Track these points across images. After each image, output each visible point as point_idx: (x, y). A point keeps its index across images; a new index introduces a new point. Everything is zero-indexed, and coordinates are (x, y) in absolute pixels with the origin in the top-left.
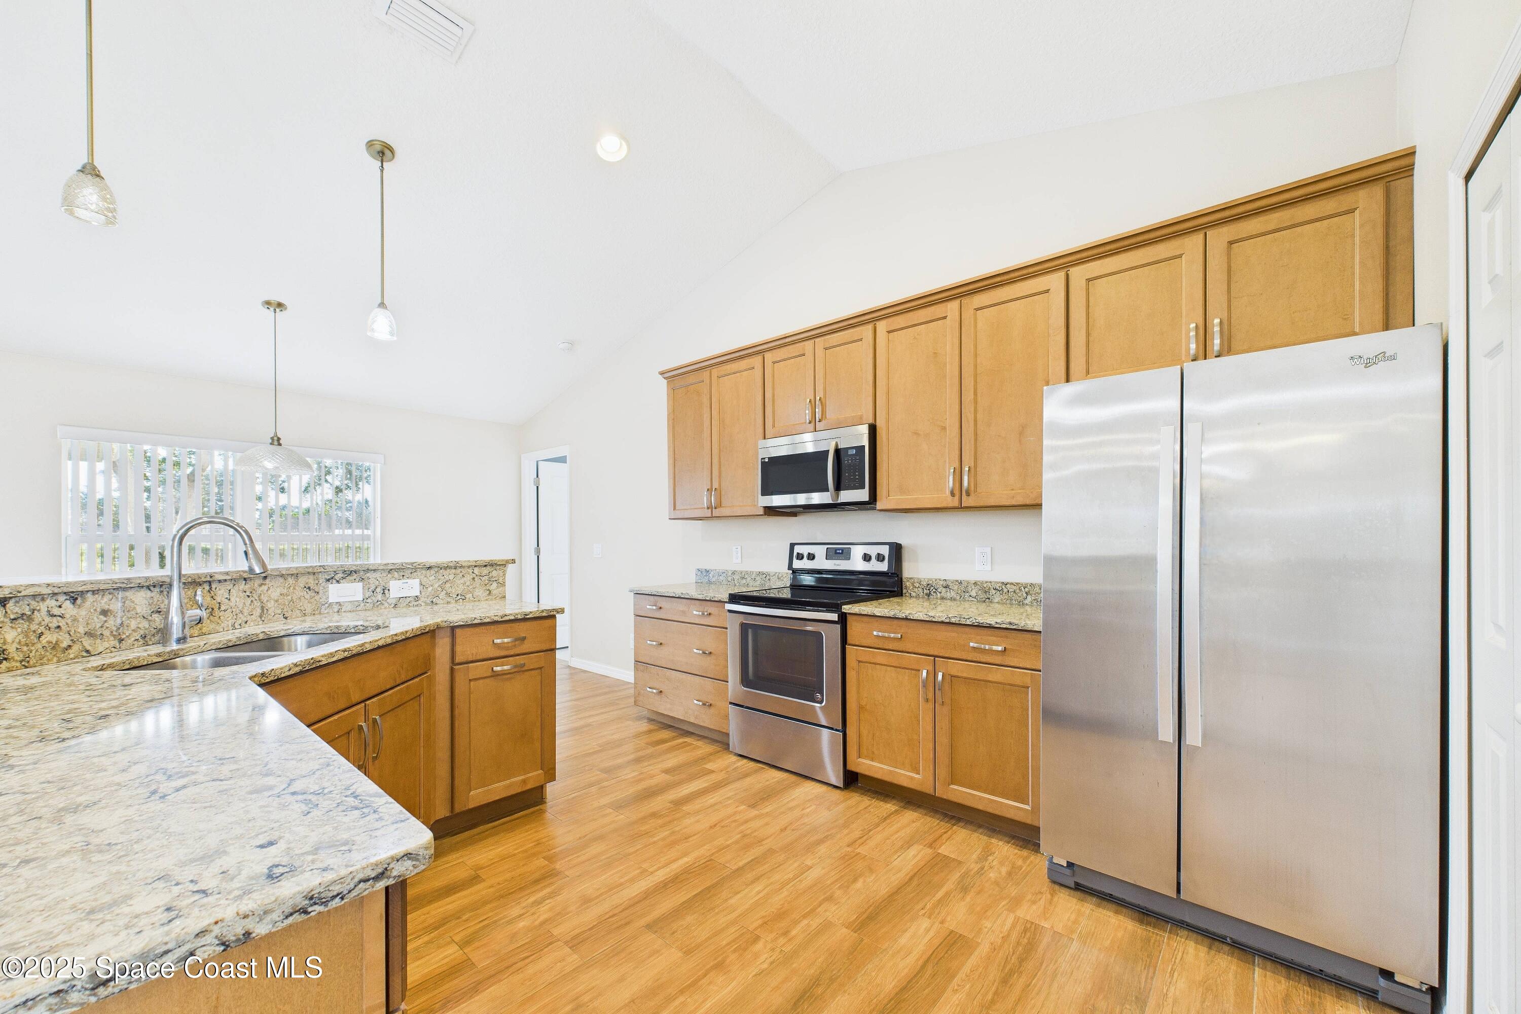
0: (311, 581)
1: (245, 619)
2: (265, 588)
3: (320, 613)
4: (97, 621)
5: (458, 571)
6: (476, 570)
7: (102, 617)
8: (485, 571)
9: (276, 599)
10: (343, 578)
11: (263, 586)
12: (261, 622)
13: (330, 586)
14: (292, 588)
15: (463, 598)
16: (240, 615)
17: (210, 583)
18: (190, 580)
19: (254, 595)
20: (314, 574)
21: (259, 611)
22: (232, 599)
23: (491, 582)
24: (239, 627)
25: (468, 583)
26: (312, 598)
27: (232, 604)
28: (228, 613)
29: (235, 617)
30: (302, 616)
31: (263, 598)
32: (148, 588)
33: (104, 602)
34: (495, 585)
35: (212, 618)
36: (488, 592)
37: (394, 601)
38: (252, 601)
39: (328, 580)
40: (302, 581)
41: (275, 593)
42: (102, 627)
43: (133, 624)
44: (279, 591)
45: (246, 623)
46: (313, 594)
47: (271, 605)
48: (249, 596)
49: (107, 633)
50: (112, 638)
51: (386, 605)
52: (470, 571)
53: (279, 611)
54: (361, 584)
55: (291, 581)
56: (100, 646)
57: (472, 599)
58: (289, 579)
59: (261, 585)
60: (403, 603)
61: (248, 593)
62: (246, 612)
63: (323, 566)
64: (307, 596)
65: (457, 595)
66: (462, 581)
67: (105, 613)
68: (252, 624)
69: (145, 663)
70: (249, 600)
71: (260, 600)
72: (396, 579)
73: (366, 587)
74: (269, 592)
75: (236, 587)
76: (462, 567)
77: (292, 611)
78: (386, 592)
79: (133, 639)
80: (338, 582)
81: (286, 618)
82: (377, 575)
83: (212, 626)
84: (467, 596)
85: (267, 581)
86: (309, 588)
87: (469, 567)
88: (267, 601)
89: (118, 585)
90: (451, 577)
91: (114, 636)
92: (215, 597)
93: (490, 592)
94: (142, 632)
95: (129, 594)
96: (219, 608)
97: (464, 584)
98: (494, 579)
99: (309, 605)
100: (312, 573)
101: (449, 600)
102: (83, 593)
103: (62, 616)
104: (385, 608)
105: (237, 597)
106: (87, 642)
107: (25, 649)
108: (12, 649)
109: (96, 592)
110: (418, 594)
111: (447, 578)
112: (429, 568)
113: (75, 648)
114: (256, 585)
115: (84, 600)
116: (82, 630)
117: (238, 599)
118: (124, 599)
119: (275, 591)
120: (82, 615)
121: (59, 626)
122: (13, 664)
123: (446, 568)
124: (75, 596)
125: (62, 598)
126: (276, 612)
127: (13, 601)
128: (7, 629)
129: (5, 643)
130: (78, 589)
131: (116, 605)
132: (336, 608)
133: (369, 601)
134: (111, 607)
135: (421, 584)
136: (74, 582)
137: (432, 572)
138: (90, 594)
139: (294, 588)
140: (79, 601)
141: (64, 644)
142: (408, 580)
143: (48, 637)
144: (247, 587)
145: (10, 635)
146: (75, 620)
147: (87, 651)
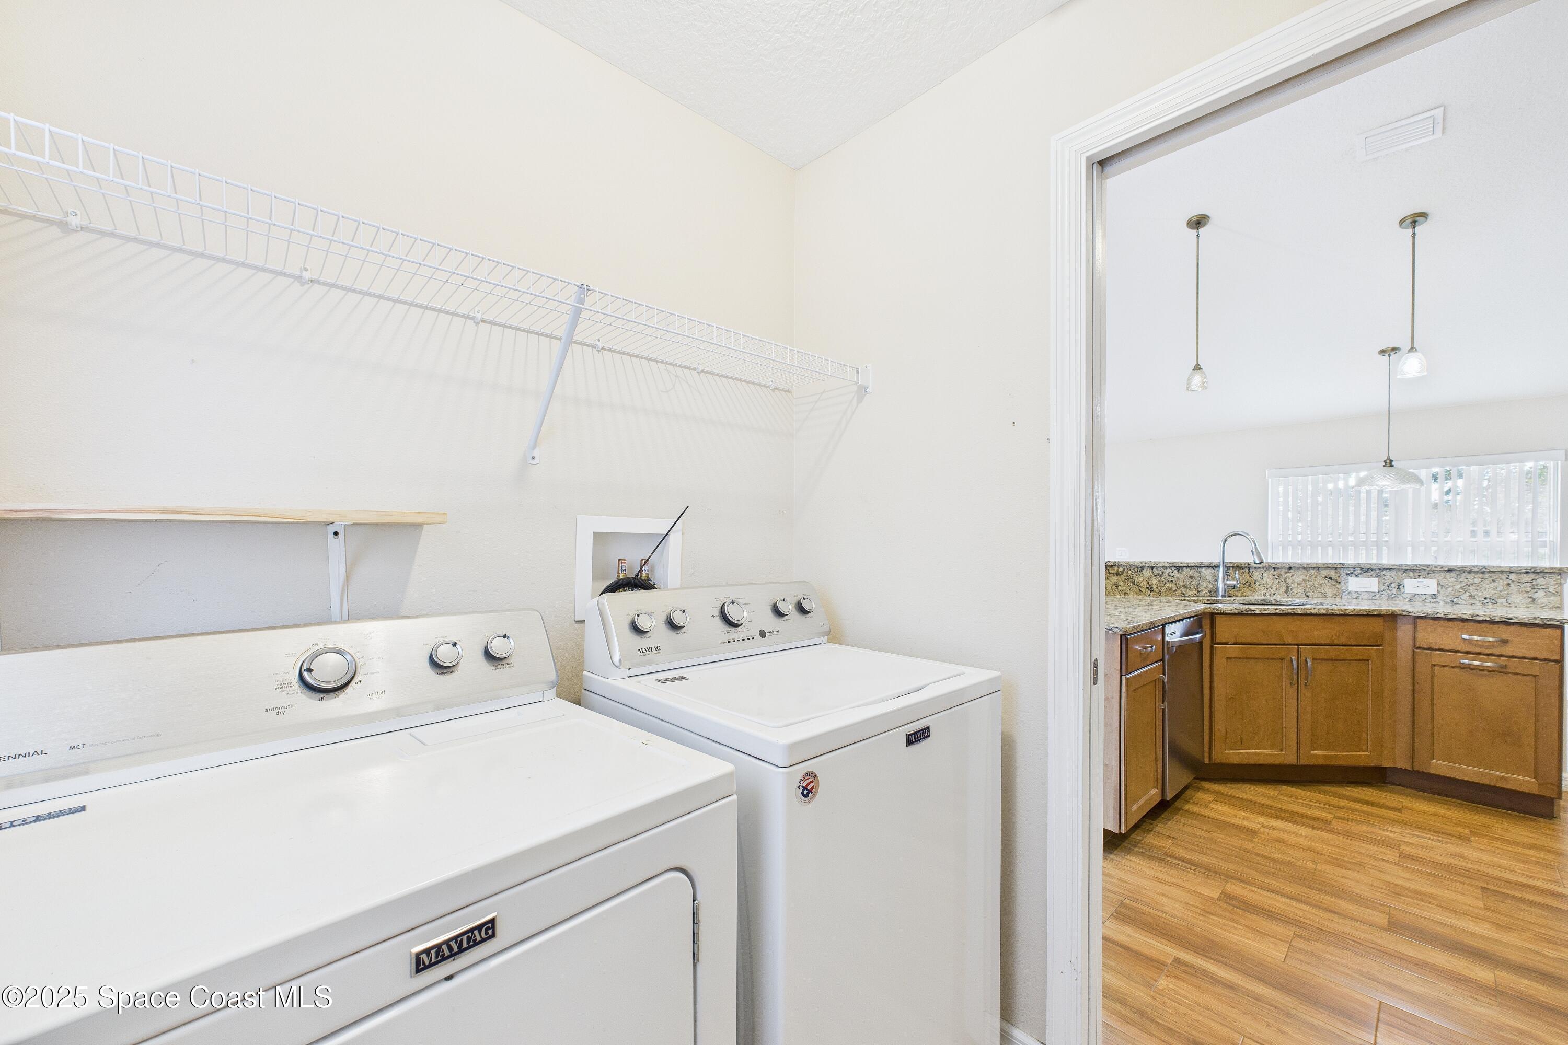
0: (1333, 573)
1: (1274, 592)
2: (1291, 574)
3: (1341, 598)
4: (1188, 581)
5: (1487, 576)
6: (1513, 576)
7: (1190, 579)
8: (1526, 578)
9: (1299, 582)
11: (1288, 574)
12: (1286, 596)
13: (1349, 578)
14: (1313, 577)
15: (1493, 602)
16: (1270, 589)
17: (1249, 568)
18: (1236, 565)
19: (1281, 578)
20: (1336, 569)
21: (1284, 589)
22: (1264, 579)
23: (1536, 590)
24: (1269, 596)
25: (1500, 588)
26: (1332, 585)
27: (1264, 582)
28: (1261, 587)
29: (1266, 590)
30: (1323, 597)
31: (1289, 582)
32: (1213, 567)
33: (1191, 572)
35: (1250, 588)
37: (1409, 596)
38: (1279, 582)
39: (1349, 574)
40: (1324, 573)
41: (1298, 579)
42: (1190, 584)
43: (1205, 585)
44: (1301, 578)
45: (1274, 594)
46: (1335, 583)
47: (1294, 586)
48: (1277, 579)
49: (1192, 587)
50: (1195, 590)
51: (1401, 598)
52: (1504, 576)
53: (1302, 591)
54: (1376, 579)
55: (1312, 572)
57: (1506, 604)
59: (1286, 573)
60: (1419, 599)
61: (1276, 577)
62: (1274, 588)
63: (1343, 564)
64: (1329, 584)
65: (1485, 599)
66: (1492, 586)
67: (1191, 577)
68: (1279, 596)
70: (1276, 582)
71: (1285, 582)
72: (1411, 578)
73: (1382, 582)
74: (1293, 578)
75: (1267, 572)
76: (1490, 572)
77: (1313, 592)
78: (1401, 588)
81: (1308, 596)
82: (1393, 573)
83: (1250, 593)
84: (1499, 601)
85: (1292, 571)
86: (1331, 579)
87: (1502, 572)
88: (1292, 583)
90: (1477, 581)
92: (1252, 577)
93: (1534, 600)
94: (1209, 589)
95: (1203, 570)
96: (1255, 583)
97: (1494, 588)
98: (1541, 588)
99: (1330, 590)
100: (1335, 567)
101: (1473, 602)
102: (1182, 567)
103: (1173, 577)
104: (1400, 601)
105: (1268, 578)
106: (1183, 590)
107: (1159, 588)
108: (1155, 587)
109: (1187, 567)
110: (1436, 593)
111: (1472, 581)
112: (1449, 571)
113: (1179, 591)
114: (1282, 572)
115: (1182, 570)
116: (1181, 584)
117: (1268, 580)
118: (1200, 573)
119: (1298, 578)
120: (1182, 577)
121: (1172, 581)
122: (1155, 593)
123: (1470, 572)
124: (1179, 568)
125: (1173, 569)
126: (1300, 591)
127: (1155, 568)
128: (1153, 579)
129: (1152, 584)
130: (1180, 565)
131: (1196, 575)
132: (1355, 595)
133: (1384, 593)
134: (1194, 575)
135: (1439, 584)
136: (1178, 562)
137: (1453, 574)
138: (1185, 568)
139: (1316, 577)
140: (1180, 571)
141: (1174, 589)
142: (1424, 580)
143: (1168, 585)
144: (1275, 573)
145: (1154, 581)
146: (1178, 579)
147: (1183, 594)
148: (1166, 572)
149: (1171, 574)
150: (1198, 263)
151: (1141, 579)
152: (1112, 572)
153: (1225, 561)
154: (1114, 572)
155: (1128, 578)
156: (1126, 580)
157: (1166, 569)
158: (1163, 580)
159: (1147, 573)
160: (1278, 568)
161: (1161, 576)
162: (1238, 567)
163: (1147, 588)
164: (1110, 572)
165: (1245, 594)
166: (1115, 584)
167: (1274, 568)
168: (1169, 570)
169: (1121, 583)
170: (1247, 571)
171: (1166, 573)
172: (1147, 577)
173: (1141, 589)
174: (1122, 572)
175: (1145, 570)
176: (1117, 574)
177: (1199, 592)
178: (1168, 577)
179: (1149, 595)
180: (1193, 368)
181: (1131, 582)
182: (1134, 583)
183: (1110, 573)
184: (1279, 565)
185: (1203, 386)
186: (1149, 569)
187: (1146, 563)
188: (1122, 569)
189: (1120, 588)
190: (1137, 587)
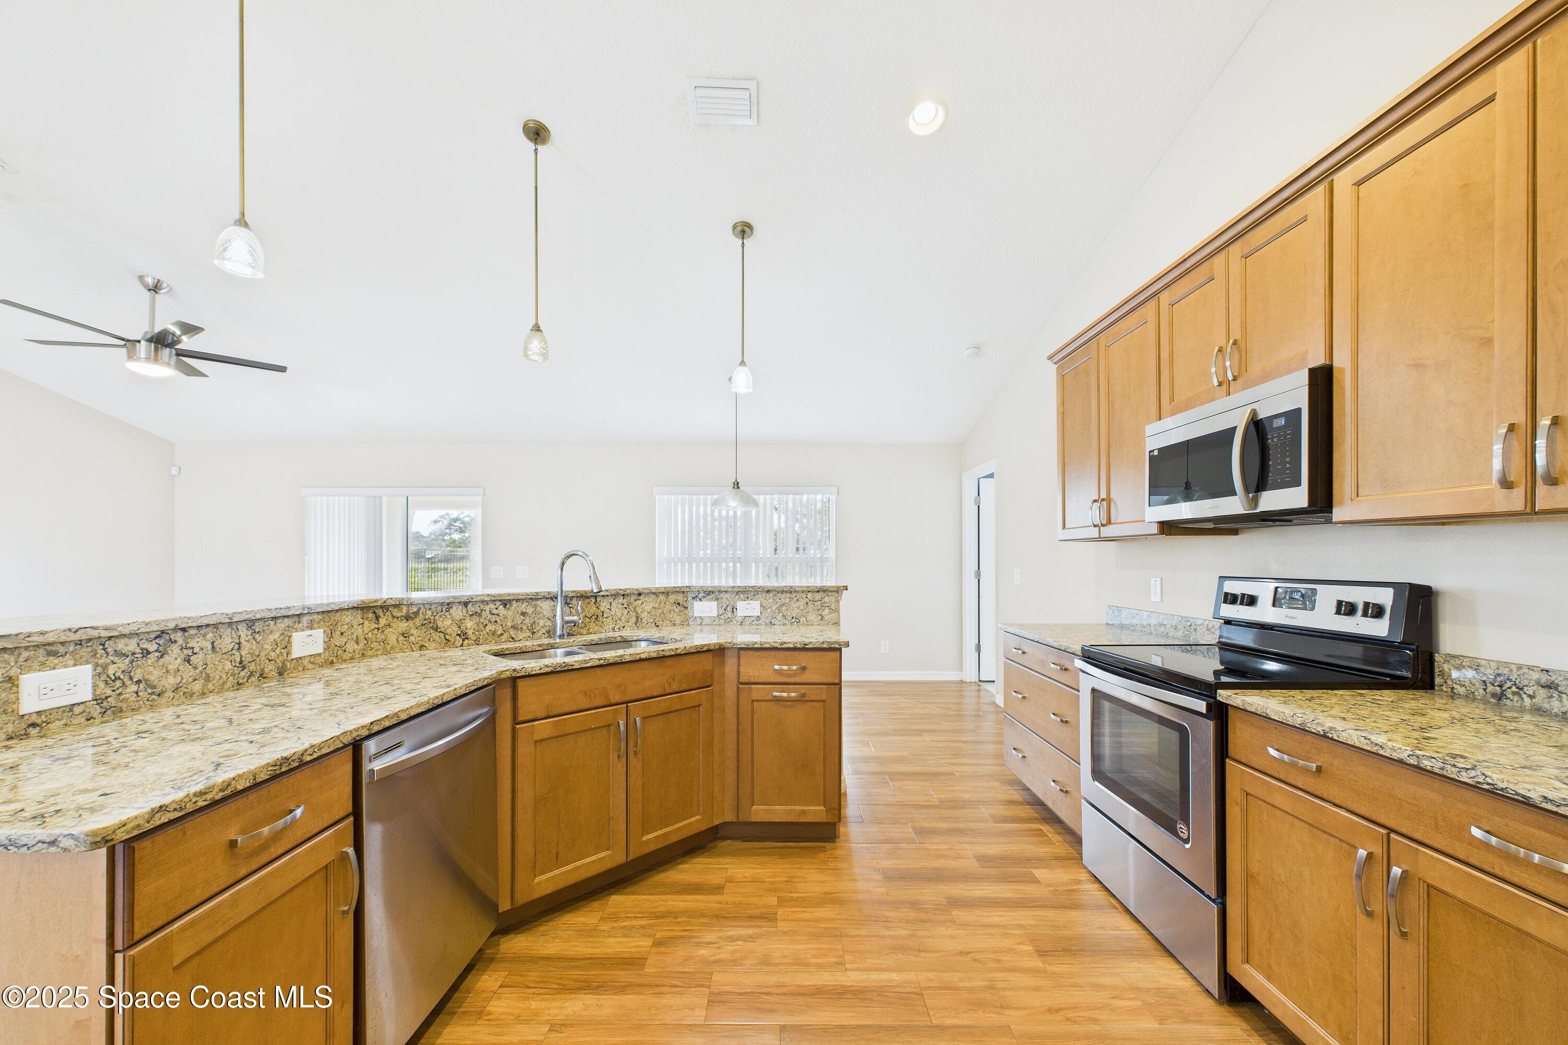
0: (680, 598)
1: (623, 625)
2: (640, 602)
3: (688, 625)
4: (519, 619)
5: (793, 595)
6: (810, 595)
7: (521, 617)
8: (818, 596)
9: (649, 610)
10: (704, 597)
11: (638, 601)
12: (636, 628)
13: (695, 603)
14: (663, 603)
15: (798, 621)
16: (619, 622)
17: (596, 597)
18: (579, 594)
19: (631, 607)
20: (683, 592)
21: (634, 619)
22: (613, 609)
23: (823, 608)
24: (618, 630)
25: (802, 607)
26: (680, 611)
27: (613, 613)
28: (609, 620)
29: (615, 623)
30: (672, 626)
31: (639, 610)
32: (552, 599)
33: (523, 607)
34: (827, 611)
35: (597, 622)
36: (820, 617)
37: (740, 619)
38: (628, 612)
39: (694, 598)
40: (672, 598)
41: (648, 607)
42: (521, 623)
43: (542, 623)
44: (651, 605)
45: (624, 627)
46: (682, 609)
47: (644, 615)
48: (626, 608)
49: (525, 627)
50: (528, 631)
51: (735, 622)
52: (804, 596)
53: (652, 621)
54: (716, 603)
55: (662, 597)
56: (521, 635)
57: (805, 622)
58: (661, 596)
59: (636, 600)
60: (747, 622)
61: (625, 606)
62: (623, 619)
63: (689, 587)
64: (677, 610)
65: (793, 618)
66: (797, 605)
67: (523, 614)
68: (628, 629)
69: (530, 650)
70: (626, 612)
71: (635, 611)
72: (742, 600)
73: (720, 606)
74: (643, 605)
75: (616, 601)
76: (795, 591)
77: (663, 621)
78: (735, 610)
79: (541, 633)
80: (700, 600)
81: (658, 626)
82: (728, 596)
83: (596, 628)
84: (802, 620)
85: (642, 597)
86: (679, 604)
87: (803, 592)
88: (641, 612)
89: (530, 596)
90: (787, 601)
91: (529, 630)
92: (600, 607)
93: (823, 617)
94: (547, 629)
95: (538, 602)
96: (603, 616)
97: (798, 608)
98: (827, 605)
99: (678, 617)
100: (682, 591)
101: (785, 622)
102: (510, 601)
103: (498, 615)
104: (734, 624)
105: (617, 608)
106: (512, 632)
107: (477, 633)
108: (470, 633)
109: (517, 600)
110: (759, 615)
111: (784, 602)
112: (768, 591)
113: (506, 635)
114: (632, 600)
115: (511, 606)
116: (509, 624)
117: (617, 610)
118: (535, 606)
119: (648, 605)
120: (510, 615)
121: (496, 621)
122: (471, 642)
123: (783, 592)
124: (506, 602)
125: (498, 603)
126: (649, 621)
127: (471, 604)
128: (467, 620)
129: (466, 629)
130: (507, 598)
131: (530, 610)
132: (699, 621)
133: (722, 617)
134: (527, 611)
135: (761, 606)
136: (504, 594)
137: (771, 595)
138: (514, 602)
139: (665, 604)
140: (508, 606)
141: (499, 633)
142: (751, 602)
143: (490, 627)
144: (624, 601)
145: (469, 624)
146: (505, 617)
147: (513, 638)
148: (487, 608)
149: (495, 611)
150: (536, 188)
151: (448, 622)
152: (398, 615)
153: (564, 590)
154: (403, 614)
155: (426, 622)
156: (422, 625)
157: (487, 604)
158: (482, 620)
159: (457, 612)
160: (628, 595)
161: (480, 615)
162: (583, 596)
163: (458, 635)
164: (394, 614)
165: (591, 630)
166: (403, 634)
167: (623, 595)
168: (492, 606)
169: (414, 631)
170: (593, 600)
171: (488, 610)
172: (458, 618)
173: (447, 637)
174: (416, 614)
175: (454, 608)
176: (407, 618)
177: (533, 633)
178: (490, 616)
179: (462, 645)
180: (531, 328)
181: (432, 628)
182: (436, 629)
183: (394, 617)
184: (628, 591)
185: (545, 355)
186: (460, 607)
187: (454, 597)
188: (415, 610)
189: (412, 638)
190: (442, 635)
